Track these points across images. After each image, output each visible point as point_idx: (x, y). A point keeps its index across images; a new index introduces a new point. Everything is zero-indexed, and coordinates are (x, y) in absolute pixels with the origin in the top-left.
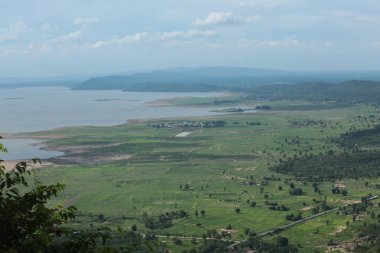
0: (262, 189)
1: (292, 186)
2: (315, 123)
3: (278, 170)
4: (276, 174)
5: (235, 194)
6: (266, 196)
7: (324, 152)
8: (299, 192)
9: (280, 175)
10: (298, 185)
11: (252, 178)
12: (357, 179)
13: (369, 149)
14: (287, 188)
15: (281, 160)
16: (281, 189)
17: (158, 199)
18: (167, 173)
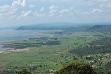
0: (65, 58)
1: (74, 57)
2: (84, 38)
3: (71, 52)
4: (70, 53)
5: (57, 60)
6: (66, 60)
7: (85, 47)
8: (76, 59)
9: (71, 54)
10: (76, 56)
11: (63, 55)
12: (94, 54)
13: (99, 45)
14: (73, 58)
15: (72, 49)
16: (71, 58)
17: (34, 62)
18: (38, 54)
